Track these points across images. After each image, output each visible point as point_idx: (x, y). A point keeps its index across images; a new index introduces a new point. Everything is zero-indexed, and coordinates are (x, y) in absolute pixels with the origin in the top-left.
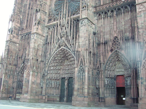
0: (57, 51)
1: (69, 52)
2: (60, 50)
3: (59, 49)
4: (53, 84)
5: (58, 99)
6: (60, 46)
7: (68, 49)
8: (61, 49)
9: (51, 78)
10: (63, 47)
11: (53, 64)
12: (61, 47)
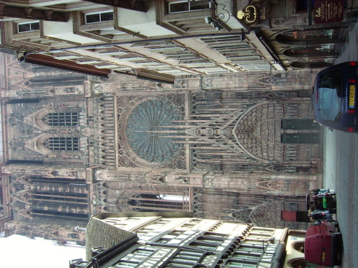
0: (238, 142)
1: (242, 119)
2: (237, 136)
3: (236, 138)
4: (291, 152)
5: (316, 145)
6: (231, 138)
7: (238, 122)
8: (237, 134)
9: (282, 155)
10: (234, 130)
11: (259, 152)
12: (233, 136)
